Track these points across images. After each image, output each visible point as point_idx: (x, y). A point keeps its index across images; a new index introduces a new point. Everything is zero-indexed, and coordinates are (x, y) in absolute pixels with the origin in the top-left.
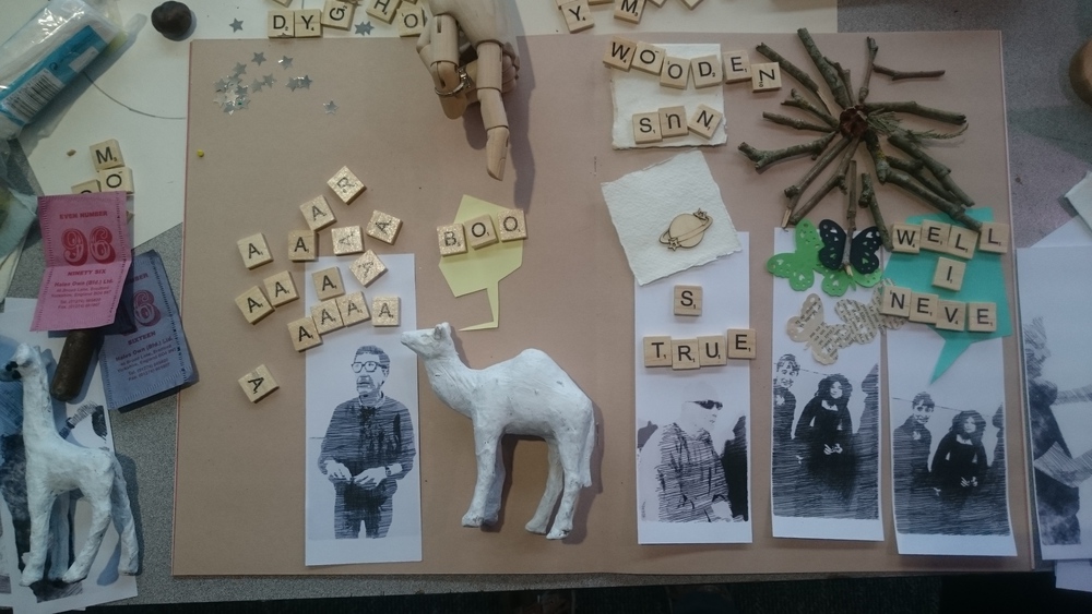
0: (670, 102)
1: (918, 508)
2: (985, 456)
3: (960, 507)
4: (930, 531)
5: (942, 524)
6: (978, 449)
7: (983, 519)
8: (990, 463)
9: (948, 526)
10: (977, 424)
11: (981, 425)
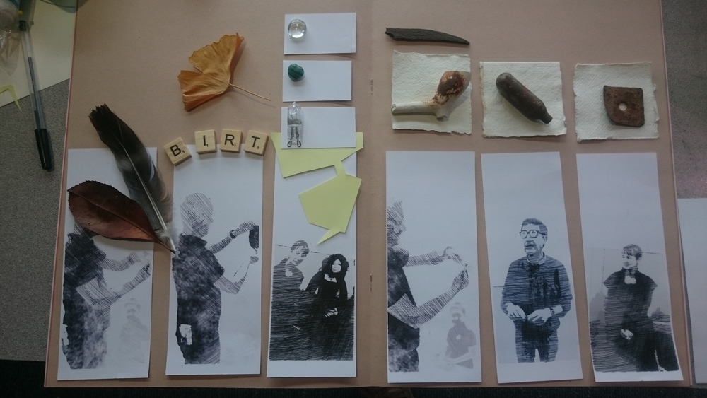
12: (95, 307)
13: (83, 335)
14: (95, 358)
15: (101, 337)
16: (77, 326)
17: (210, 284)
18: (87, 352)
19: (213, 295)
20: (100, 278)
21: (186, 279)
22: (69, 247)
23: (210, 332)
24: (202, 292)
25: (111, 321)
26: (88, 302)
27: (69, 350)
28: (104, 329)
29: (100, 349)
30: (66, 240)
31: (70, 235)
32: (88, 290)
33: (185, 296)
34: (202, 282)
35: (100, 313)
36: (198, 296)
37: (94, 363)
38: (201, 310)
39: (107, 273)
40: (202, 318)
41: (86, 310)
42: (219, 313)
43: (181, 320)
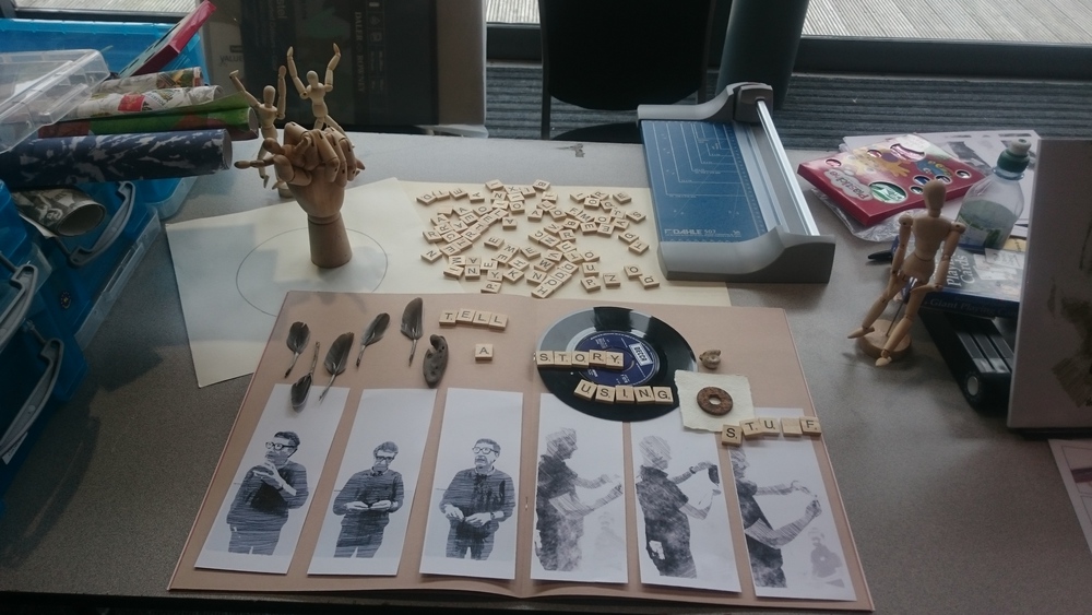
12: (568, 517)
13: (557, 540)
14: (570, 563)
15: (576, 544)
16: (550, 532)
17: (676, 509)
18: (561, 556)
19: (680, 519)
20: (572, 493)
21: (651, 502)
22: (542, 465)
23: (681, 550)
24: (669, 515)
25: (585, 530)
26: (561, 512)
27: (542, 553)
28: (577, 537)
29: (574, 554)
30: (539, 459)
31: (544, 457)
32: (560, 503)
33: (652, 517)
34: (668, 506)
35: (573, 523)
36: (666, 518)
37: (569, 567)
38: (671, 531)
39: (578, 489)
40: (673, 537)
41: (559, 519)
42: (688, 535)
43: (650, 536)
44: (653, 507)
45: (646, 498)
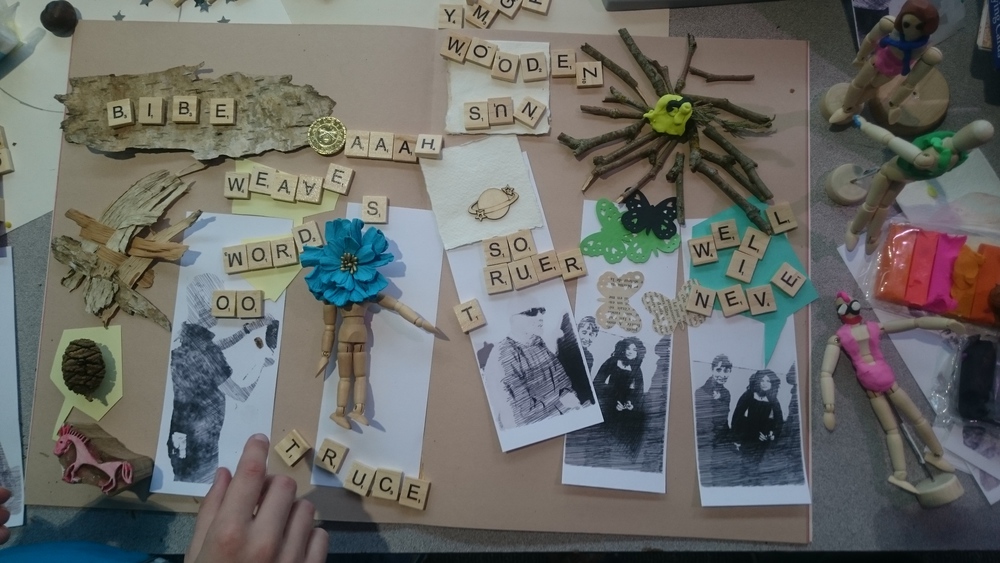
0: (499, 93)
1: (720, 462)
2: (781, 412)
3: (759, 460)
4: (732, 484)
5: (742, 477)
6: (774, 405)
7: (780, 471)
8: (785, 418)
9: (748, 478)
10: (772, 382)
11: (775, 383)
44: (187, 384)
45: (182, 371)
